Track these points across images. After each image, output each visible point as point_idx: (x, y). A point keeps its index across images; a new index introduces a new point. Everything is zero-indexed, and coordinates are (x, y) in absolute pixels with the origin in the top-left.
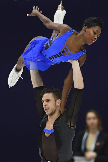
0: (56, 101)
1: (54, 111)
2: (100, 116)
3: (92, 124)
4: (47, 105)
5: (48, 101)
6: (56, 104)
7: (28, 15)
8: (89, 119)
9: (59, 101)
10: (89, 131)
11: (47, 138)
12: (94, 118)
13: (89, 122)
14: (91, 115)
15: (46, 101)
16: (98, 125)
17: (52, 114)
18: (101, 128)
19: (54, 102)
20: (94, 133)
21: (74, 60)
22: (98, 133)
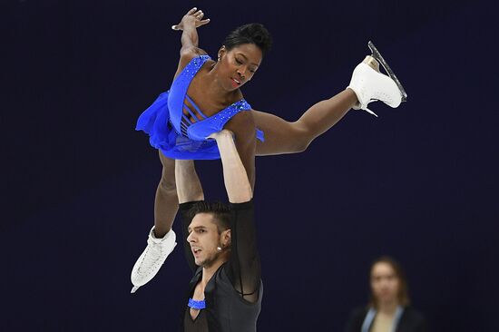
0: (220, 233)
1: (213, 257)
2: (402, 271)
3: (385, 291)
4: (198, 241)
5: (201, 230)
6: (219, 239)
7: (173, 27)
8: (379, 278)
9: (229, 235)
10: (377, 308)
11: (194, 321)
12: (389, 277)
13: (378, 286)
14: (382, 269)
15: (196, 231)
16: (400, 295)
17: (209, 263)
18: (406, 301)
19: (216, 235)
20: (389, 312)
21: (218, 132)
22: (398, 312)
